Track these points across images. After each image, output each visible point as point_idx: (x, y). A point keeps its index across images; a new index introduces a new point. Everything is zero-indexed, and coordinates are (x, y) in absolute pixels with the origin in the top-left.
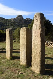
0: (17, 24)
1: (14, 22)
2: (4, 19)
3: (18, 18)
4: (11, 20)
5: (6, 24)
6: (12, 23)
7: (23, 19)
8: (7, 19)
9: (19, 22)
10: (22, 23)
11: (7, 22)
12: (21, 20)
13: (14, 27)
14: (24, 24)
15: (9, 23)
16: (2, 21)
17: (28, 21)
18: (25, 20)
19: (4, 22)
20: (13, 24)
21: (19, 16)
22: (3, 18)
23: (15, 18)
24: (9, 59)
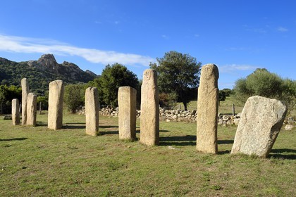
0: (41, 74)
1: (33, 68)
2: (10, 62)
3: (43, 60)
4: (26, 64)
5: (13, 74)
6: (30, 72)
7: (55, 63)
8: (17, 62)
9: (46, 70)
10: (53, 72)
11: (15, 69)
12: (50, 67)
13: (34, 80)
14: (59, 75)
15: (21, 72)
16: (4, 67)
17: (68, 68)
18: (61, 66)
19: (7, 69)
20: (32, 74)
21: (46, 55)
22: (7, 60)
23: (37, 60)
24: (94, 135)
